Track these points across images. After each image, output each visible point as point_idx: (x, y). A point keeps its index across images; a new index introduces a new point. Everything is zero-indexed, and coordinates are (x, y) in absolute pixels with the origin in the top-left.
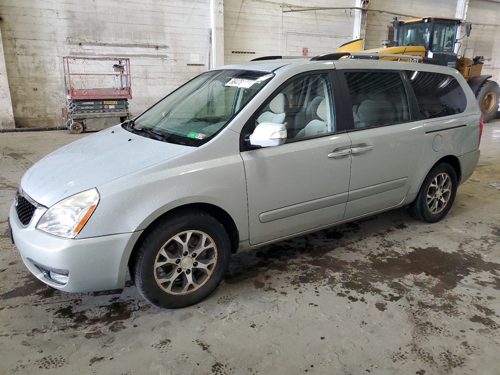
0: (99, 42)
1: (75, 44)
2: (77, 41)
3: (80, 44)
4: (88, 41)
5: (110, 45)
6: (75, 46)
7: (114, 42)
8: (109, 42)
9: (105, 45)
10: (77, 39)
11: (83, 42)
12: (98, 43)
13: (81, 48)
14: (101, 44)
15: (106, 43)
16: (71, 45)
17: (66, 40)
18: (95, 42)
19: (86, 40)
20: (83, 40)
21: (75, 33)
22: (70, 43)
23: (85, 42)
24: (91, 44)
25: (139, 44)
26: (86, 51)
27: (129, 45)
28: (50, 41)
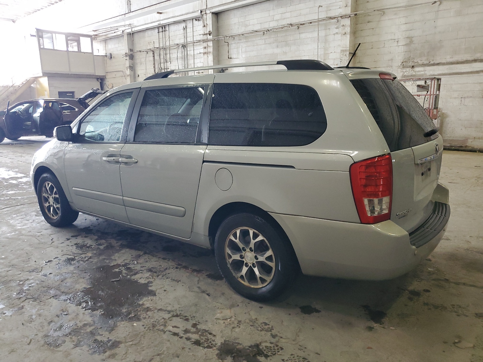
0: (432, 62)
1: (408, 67)
2: (411, 64)
3: (413, 67)
4: (420, 62)
5: (443, 64)
6: (408, 69)
7: (449, 60)
8: (444, 61)
9: (438, 64)
10: (411, 62)
11: (416, 64)
12: (430, 63)
13: (413, 70)
14: (434, 65)
15: (440, 62)
16: (405, 69)
17: (401, 65)
18: (428, 63)
19: (419, 62)
20: (416, 62)
21: (410, 57)
22: (404, 67)
23: (418, 64)
24: (424, 65)
25: (479, 59)
26: (417, 73)
27: (467, 61)
28: (387, 67)
